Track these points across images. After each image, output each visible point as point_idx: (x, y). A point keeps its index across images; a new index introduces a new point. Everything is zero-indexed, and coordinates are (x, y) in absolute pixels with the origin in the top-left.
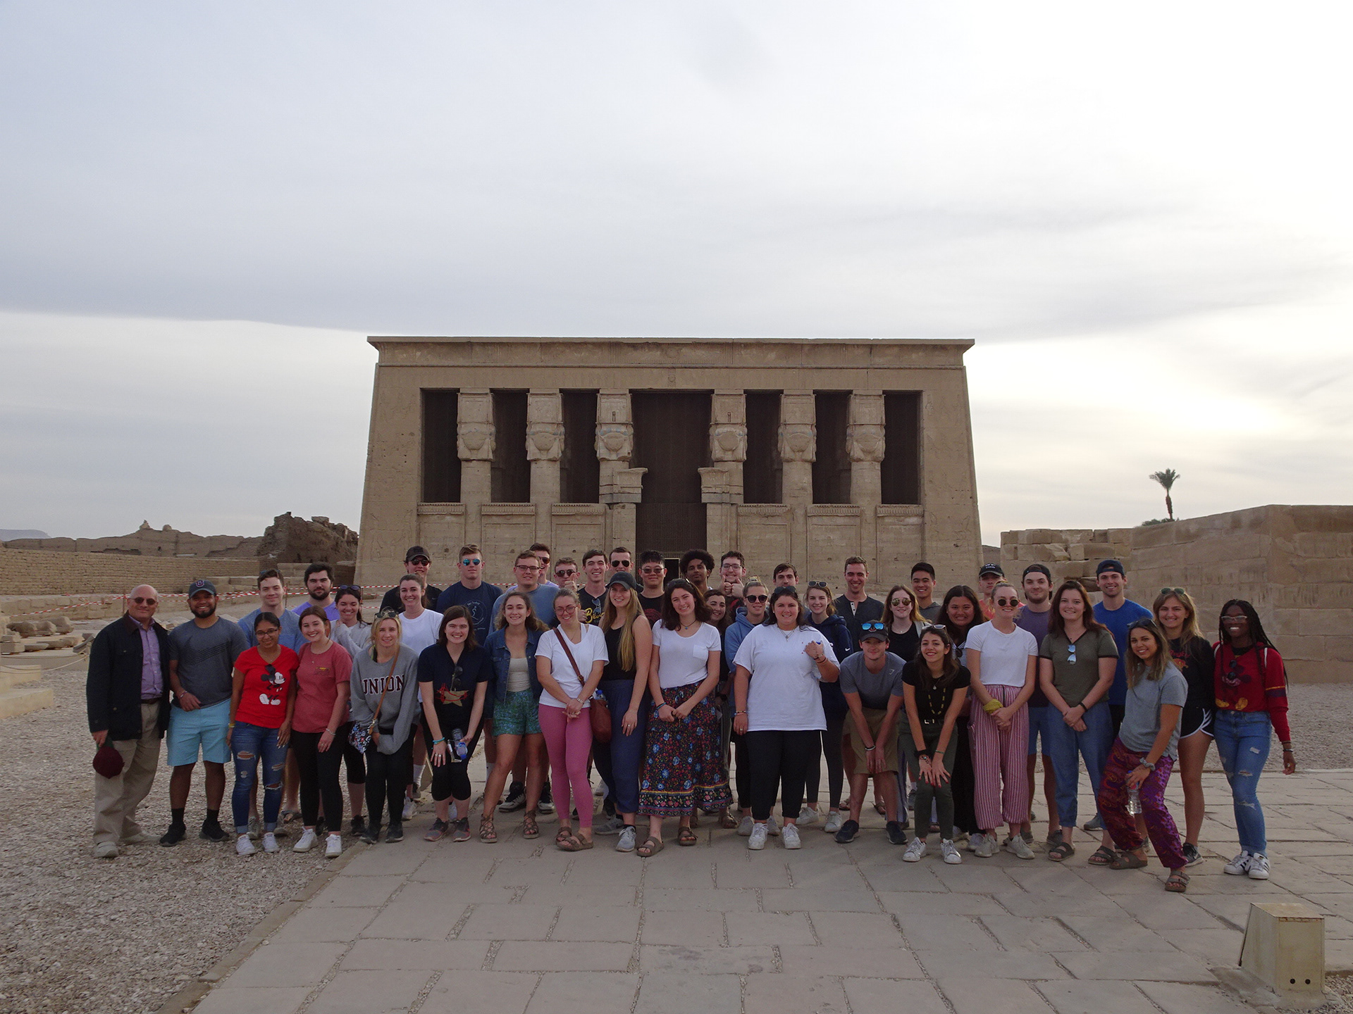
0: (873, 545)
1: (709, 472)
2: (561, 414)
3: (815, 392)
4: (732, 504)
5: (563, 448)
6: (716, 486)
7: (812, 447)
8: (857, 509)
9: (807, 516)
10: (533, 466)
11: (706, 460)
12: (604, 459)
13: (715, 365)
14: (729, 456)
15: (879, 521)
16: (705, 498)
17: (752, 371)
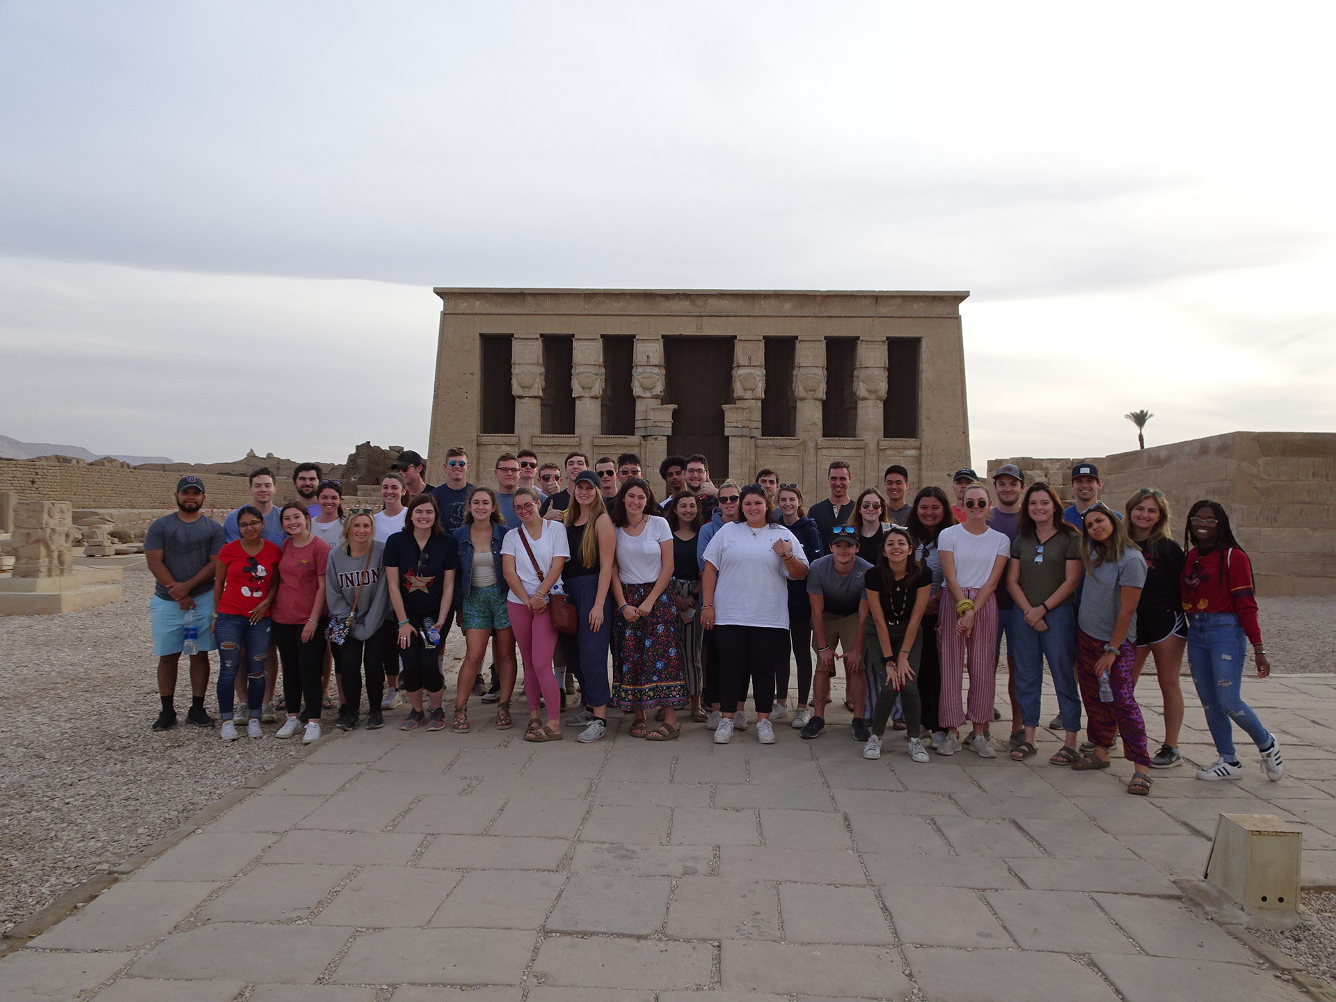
0: (874, 474)
1: (732, 408)
2: (602, 357)
3: (826, 338)
4: (751, 437)
5: (604, 387)
6: (737, 421)
7: (822, 388)
8: (861, 442)
9: (817, 448)
10: (578, 403)
11: (729, 398)
12: (639, 397)
13: (738, 314)
14: (749, 395)
15: (881, 453)
16: (727, 432)
17: (770, 319)
